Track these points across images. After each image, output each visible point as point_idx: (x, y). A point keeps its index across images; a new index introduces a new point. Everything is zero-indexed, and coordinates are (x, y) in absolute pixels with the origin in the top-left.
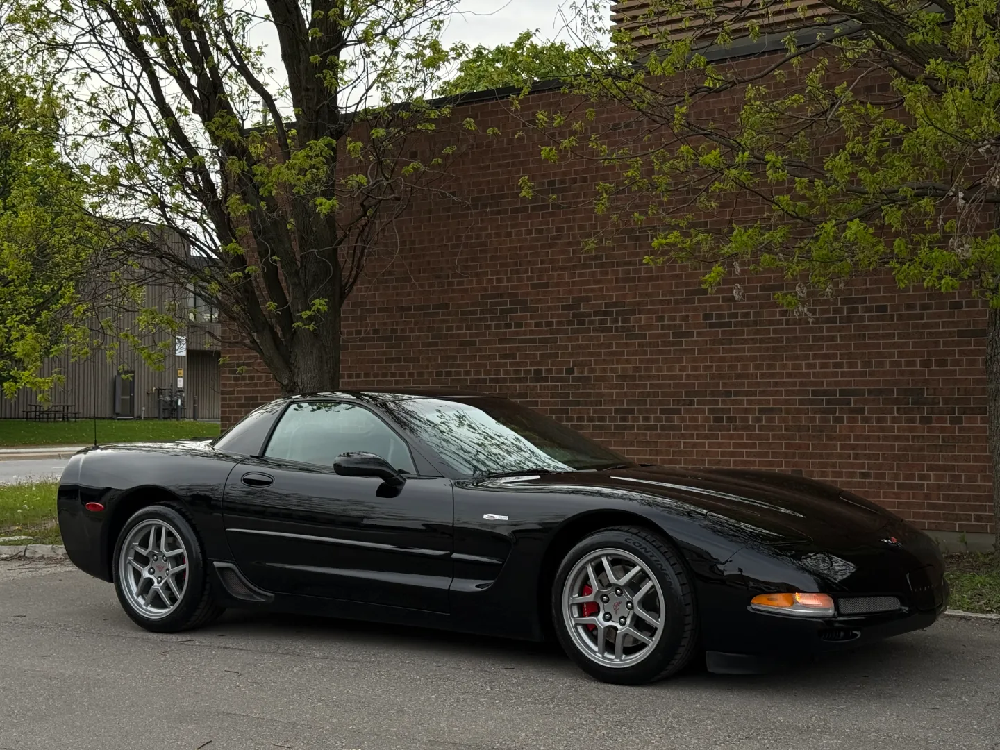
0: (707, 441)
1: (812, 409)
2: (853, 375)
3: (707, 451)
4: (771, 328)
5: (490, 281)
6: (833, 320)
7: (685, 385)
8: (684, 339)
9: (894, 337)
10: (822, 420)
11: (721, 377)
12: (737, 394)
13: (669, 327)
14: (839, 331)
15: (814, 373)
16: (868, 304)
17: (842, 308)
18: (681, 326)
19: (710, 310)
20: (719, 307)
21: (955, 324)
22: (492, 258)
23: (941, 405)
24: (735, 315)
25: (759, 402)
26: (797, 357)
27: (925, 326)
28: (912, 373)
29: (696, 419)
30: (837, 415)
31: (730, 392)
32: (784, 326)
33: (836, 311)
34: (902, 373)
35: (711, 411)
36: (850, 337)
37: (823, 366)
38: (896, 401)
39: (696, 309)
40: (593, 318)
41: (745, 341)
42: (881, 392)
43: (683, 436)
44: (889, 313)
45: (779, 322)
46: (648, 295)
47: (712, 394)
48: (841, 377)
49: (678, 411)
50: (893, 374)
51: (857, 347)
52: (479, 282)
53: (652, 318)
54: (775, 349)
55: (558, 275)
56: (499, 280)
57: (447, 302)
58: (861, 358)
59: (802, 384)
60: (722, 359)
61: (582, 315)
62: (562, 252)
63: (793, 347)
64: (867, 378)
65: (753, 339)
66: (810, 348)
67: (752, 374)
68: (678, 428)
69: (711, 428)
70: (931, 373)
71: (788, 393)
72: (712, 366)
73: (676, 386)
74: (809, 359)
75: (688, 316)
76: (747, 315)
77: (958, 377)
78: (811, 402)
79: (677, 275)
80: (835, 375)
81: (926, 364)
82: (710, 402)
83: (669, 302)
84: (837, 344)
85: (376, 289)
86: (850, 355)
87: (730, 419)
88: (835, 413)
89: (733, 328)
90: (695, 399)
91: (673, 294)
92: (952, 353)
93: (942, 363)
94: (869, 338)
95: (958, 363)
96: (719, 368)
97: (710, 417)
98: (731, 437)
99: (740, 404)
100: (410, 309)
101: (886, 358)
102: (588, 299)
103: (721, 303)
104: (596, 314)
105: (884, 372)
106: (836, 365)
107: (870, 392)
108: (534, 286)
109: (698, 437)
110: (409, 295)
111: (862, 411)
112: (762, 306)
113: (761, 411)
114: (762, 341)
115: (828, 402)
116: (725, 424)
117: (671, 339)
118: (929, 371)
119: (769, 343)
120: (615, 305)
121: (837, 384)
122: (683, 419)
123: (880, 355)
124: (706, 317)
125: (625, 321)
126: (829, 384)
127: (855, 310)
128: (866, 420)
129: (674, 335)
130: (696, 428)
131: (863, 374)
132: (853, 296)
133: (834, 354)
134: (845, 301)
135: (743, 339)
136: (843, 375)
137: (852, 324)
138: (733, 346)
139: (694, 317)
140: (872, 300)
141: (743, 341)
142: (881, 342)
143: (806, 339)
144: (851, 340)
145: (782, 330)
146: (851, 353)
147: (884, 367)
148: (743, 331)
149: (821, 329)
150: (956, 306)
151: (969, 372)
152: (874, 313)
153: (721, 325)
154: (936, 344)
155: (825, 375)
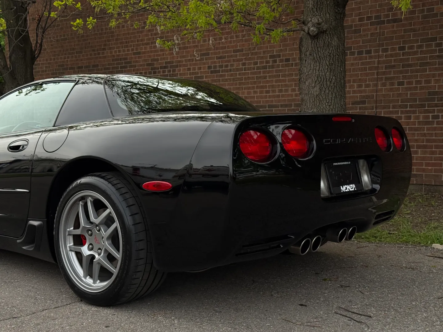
2: (274, 96)
4: (238, 72)
5: (115, 52)
6: (265, 67)
9: (293, 75)
13: (193, 73)
14: (268, 73)
15: (257, 96)
16: (281, 58)
17: (270, 61)
18: (198, 73)
19: (211, 64)
20: (215, 62)
22: (117, 40)
24: (222, 66)
26: (249, 88)
32: (244, 72)
33: (267, 62)
34: (296, 95)
36: (273, 76)
37: (261, 92)
39: (205, 64)
40: (160, 70)
41: (226, 80)
42: (286, 106)
44: (291, 62)
45: (241, 69)
46: (183, 57)
50: (292, 95)
51: (276, 81)
52: (111, 53)
53: (185, 69)
54: (240, 84)
55: (145, 47)
56: (119, 51)
57: (97, 63)
58: (278, 88)
61: (155, 68)
62: (147, 35)
63: (247, 82)
64: (281, 98)
65: (229, 79)
66: (255, 83)
74: (254, 89)
75: (201, 68)
76: (227, 66)
79: (196, 46)
80: (266, 97)
83: (193, 60)
84: (267, 81)
85: (68, 58)
86: (273, 86)
89: (221, 73)
91: (194, 56)
94: (282, 77)
100: (82, 67)
101: (289, 87)
102: (157, 60)
103: (215, 60)
104: (161, 68)
105: (288, 94)
106: (268, 92)
107: (282, 106)
108: (134, 54)
110: (82, 60)
112: (234, 61)
114: (234, 80)
119: (236, 81)
120: (169, 63)
121: (267, 101)
123: (286, 85)
125: (174, 71)
126: (263, 102)
127: (276, 61)
129: (195, 78)
131: (278, 96)
132: (275, 54)
133: (266, 86)
134: (271, 57)
135: (225, 79)
136: (270, 97)
137: (274, 69)
138: (221, 83)
139: (204, 68)
140: (283, 55)
141: (225, 80)
142: (287, 78)
143: (253, 78)
144: (273, 78)
145: (243, 73)
146: (273, 85)
147: (288, 92)
148: (225, 75)
149: (260, 72)
152: (284, 63)
153: (216, 72)
155: (261, 97)
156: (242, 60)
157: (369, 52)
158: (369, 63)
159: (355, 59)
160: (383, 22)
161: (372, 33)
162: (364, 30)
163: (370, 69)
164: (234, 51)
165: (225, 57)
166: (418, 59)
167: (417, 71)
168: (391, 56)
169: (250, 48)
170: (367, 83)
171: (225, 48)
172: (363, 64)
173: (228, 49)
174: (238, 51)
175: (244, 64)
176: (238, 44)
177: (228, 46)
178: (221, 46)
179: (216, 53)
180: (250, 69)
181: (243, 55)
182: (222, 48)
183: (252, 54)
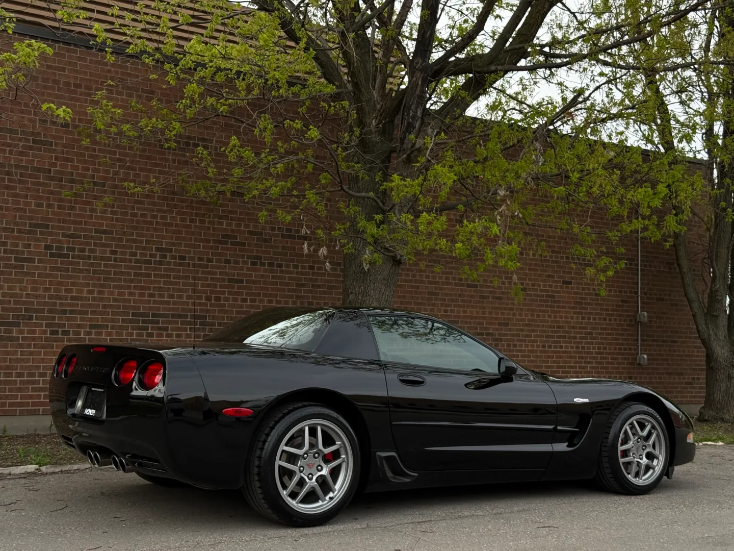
0: (43, 350)
1: (132, 326)
2: (162, 303)
3: (43, 359)
4: (103, 262)
6: (149, 262)
7: (25, 303)
8: (25, 264)
9: (190, 278)
10: (138, 335)
11: (59, 297)
12: (72, 312)
13: (12, 252)
14: (153, 271)
15: (134, 300)
16: (173, 254)
17: (156, 255)
18: (23, 253)
19: (51, 242)
20: (60, 241)
21: (227, 274)
23: (216, 327)
24: (73, 249)
25: (90, 320)
26: (122, 287)
27: (209, 273)
28: (200, 304)
29: (34, 332)
30: (149, 331)
31: (66, 310)
32: (113, 263)
33: (151, 255)
34: (193, 304)
35: (47, 325)
36: (161, 276)
37: (141, 295)
38: (189, 323)
39: (38, 240)
41: (81, 271)
42: (180, 316)
43: (21, 346)
44: (187, 261)
45: (109, 259)
47: (50, 311)
48: (154, 304)
49: (18, 325)
50: (187, 304)
51: (165, 283)
54: (105, 279)
58: (168, 291)
59: (124, 307)
60: (61, 283)
63: (119, 279)
64: (171, 306)
65: (86, 270)
66: (132, 281)
67: (86, 297)
68: (17, 339)
69: (47, 339)
70: (212, 305)
71: (114, 313)
72: (50, 288)
73: (16, 303)
74: (130, 289)
75: (30, 245)
76: (83, 250)
77: (227, 309)
78: (131, 321)
79: (22, 209)
80: (149, 302)
81: (208, 299)
82: (47, 318)
83: (12, 230)
86: (160, 289)
87: (65, 333)
88: (148, 330)
89: (70, 259)
90: (34, 315)
91: (17, 224)
92: (224, 293)
93: (218, 299)
94: (174, 278)
95: (227, 299)
96: (56, 290)
97: (47, 331)
99: (74, 321)
101: (183, 292)
103: (61, 238)
105: (182, 302)
106: (151, 295)
107: (173, 316)
109: (35, 346)
111: (166, 329)
112: (95, 244)
113: (91, 327)
114: (95, 272)
115: (144, 322)
116: (60, 336)
117: (13, 262)
119: (100, 274)
121: (150, 308)
122: (22, 332)
123: (180, 290)
124: (47, 247)
126: (144, 308)
127: (165, 257)
128: (169, 336)
129: (16, 259)
130: (34, 339)
131: (168, 303)
132: (164, 247)
133: (149, 287)
134: (157, 249)
135: (79, 269)
137: (163, 267)
138: (70, 273)
139: (36, 246)
140: (176, 251)
141: (78, 271)
142: (181, 281)
143: (129, 274)
144: (161, 278)
145: (111, 265)
147: (182, 299)
148: (79, 263)
149: (140, 268)
150: (228, 262)
151: (233, 306)
152: (177, 261)
153: (60, 256)
154: (215, 286)
155: (142, 302)
156: (110, 246)
157: (280, 266)
158: (280, 278)
159: (265, 271)
160: (294, 237)
161: (283, 246)
162: (275, 241)
163: (281, 284)
164: (97, 231)
165: (79, 237)
166: (326, 281)
167: (325, 293)
168: (302, 273)
169: (125, 232)
170: (278, 299)
171: (81, 223)
172: (273, 277)
173: (85, 225)
174: (104, 232)
175: (114, 252)
176: (105, 222)
177: (85, 222)
178: (72, 218)
179: (63, 228)
180: (125, 260)
181: (113, 239)
182: (75, 222)
183: (128, 240)
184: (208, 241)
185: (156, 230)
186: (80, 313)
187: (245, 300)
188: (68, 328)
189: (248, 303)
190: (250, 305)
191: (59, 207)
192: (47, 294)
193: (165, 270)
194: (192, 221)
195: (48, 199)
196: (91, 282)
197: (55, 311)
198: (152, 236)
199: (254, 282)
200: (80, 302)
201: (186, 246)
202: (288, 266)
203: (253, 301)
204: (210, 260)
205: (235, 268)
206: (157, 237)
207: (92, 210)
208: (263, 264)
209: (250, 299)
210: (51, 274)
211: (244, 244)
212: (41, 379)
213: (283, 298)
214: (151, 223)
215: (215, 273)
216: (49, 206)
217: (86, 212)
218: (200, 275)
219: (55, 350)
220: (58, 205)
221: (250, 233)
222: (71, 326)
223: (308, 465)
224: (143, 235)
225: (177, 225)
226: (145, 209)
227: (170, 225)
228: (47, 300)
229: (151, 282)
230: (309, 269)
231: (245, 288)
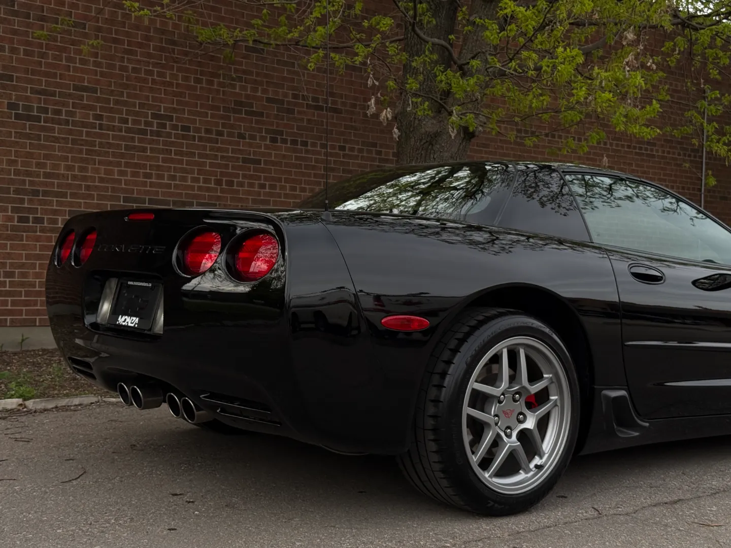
0: (9, 242)
2: (160, 185)
3: (8, 253)
4: (85, 130)
6: (144, 132)
9: (195, 156)
11: (28, 174)
12: (45, 193)
14: (149, 144)
15: (125, 180)
16: (174, 122)
17: (152, 123)
19: (16, 99)
20: (27, 99)
21: (241, 152)
24: (46, 111)
25: (70, 204)
26: (110, 163)
27: (219, 149)
28: (208, 189)
31: (38, 191)
32: (98, 131)
33: (147, 124)
34: (200, 188)
35: (15, 210)
36: (159, 151)
37: (135, 174)
41: (56, 140)
44: (192, 134)
45: (93, 126)
47: (17, 191)
48: (150, 187)
50: (192, 188)
51: (164, 160)
54: (88, 152)
58: (168, 171)
59: (113, 189)
60: (30, 155)
63: (105, 152)
64: (172, 190)
65: (63, 138)
66: (122, 156)
67: (63, 175)
69: (14, 228)
70: (222, 191)
72: (17, 161)
74: (120, 166)
76: (58, 112)
77: (241, 196)
80: (144, 184)
81: (218, 182)
82: (13, 201)
84: (147, 156)
86: (158, 168)
87: (38, 220)
89: (42, 124)
92: (237, 176)
93: (230, 183)
94: (175, 154)
95: (241, 184)
96: (24, 164)
97: (13, 217)
98: (38, 239)
99: (48, 205)
101: (188, 173)
103: (29, 94)
105: (186, 186)
106: (148, 176)
107: (175, 203)
112: (74, 105)
114: (74, 142)
116: (31, 224)
118: (221, 189)
119: (82, 145)
121: (146, 193)
123: (183, 170)
124: (12, 106)
126: (139, 192)
127: (164, 126)
131: (169, 186)
132: (162, 113)
133: (144, 164)
134: (155, 116)
135: (53, 136)
136: (151, 185)
137: (161, 139)
138: (42, 142)
140: (178, 119)
141: (53, 139)
142: (185, 158)
143: (118, 146)
144: (159, 153)
145: (95, 134)
146: (159, 165)
147: (186, 181)
148: (54, 129)
149: (133, 139)
150: (242, 137)
151: (248, 193)
152: (180, 132)
153: (29, 118)
154: (227, 166)
155: (136, 184)
156: (93, 108)
157: (305, 144)
158: (305, 159)
159: (287, 150)
161: (309, 120)
162: (299, 112)
163: (306, 167)
164: (76, 88)
165: (54, 94)
168: (331, 155)
169: (112, 91)
170: (303, 186)
171: (55, 75)
172: (297, 158)
173: (60, 79)
174: (85, 89)
175: (99, 117)
176: (86, 77)
177: (61, 74)
178: (43, 69)
179: (30, 81)
180: (113, 128)
181: (98, 100)
182: (46, 74)
183: (117, 102)
184: (218, 109)
185: (151, 90)
186: (57, 194)
187: (262, 186)
188: (42, 214)
189: (267, 190)
190: (270, 192)
191: (26, 53)
192: (13, 168)
193: (165, 143)
194: (198, 81)
195: (11, 41)
196: (70, 155)
197: (25, 192)
198: (147, 98)
199: (274, 163)
200: (56, 181)
201: (190, 113)
202: (314, 145)
203: (272, 187)
204: (220, 133)
205: (250, 145)
206: (154, 99)
207: (69, 59)
208: (284, 141)
209: (270, 185)
210: (17, 142)
211: (261, 114)
212: (8, 280)
213: (308, 185)
214: (145, 80)
215: (227, 150)
216: (13, 50)
217: (61, 61)
218: (208, 152)
219: (24, 242)
220: (24, 49)
221: (269, 100)
222: (45, 212)
223: (505, 413)
224: (136, 96)
225: (178, 85)
226: (139, 62)
227: (170, 84)
228: (12, 177)
229: (148, 158)
230: (340, 150)
231: (263, 171)
